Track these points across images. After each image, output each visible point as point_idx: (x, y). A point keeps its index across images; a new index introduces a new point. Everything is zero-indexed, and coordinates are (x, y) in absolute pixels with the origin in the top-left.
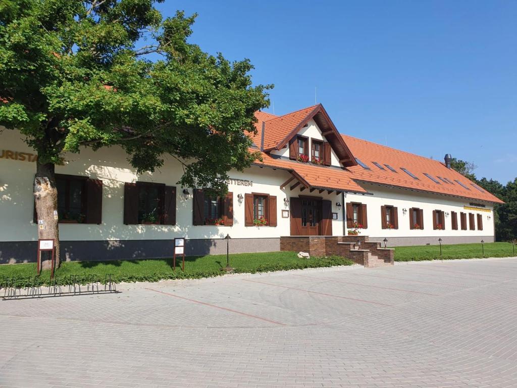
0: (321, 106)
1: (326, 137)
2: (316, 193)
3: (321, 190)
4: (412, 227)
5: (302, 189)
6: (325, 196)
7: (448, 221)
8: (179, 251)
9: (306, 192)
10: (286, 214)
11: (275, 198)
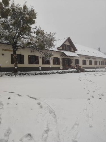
0: (69, 38)
1: (71, 45)
2: (68, 57)
3: (70, 56)
4: (89, 65)
5: (65, 56)
6: (70, 58)
7: (98, 63)
8: (40, 69)
9: (66, 57)
10: (62, 62)
11: (59, 58)
